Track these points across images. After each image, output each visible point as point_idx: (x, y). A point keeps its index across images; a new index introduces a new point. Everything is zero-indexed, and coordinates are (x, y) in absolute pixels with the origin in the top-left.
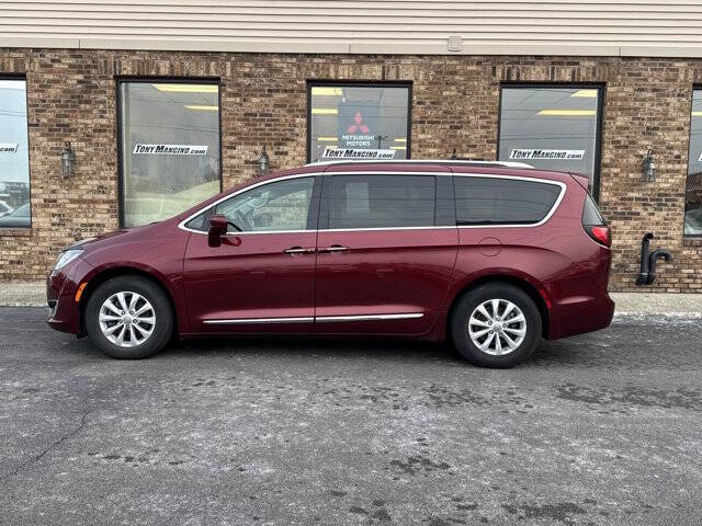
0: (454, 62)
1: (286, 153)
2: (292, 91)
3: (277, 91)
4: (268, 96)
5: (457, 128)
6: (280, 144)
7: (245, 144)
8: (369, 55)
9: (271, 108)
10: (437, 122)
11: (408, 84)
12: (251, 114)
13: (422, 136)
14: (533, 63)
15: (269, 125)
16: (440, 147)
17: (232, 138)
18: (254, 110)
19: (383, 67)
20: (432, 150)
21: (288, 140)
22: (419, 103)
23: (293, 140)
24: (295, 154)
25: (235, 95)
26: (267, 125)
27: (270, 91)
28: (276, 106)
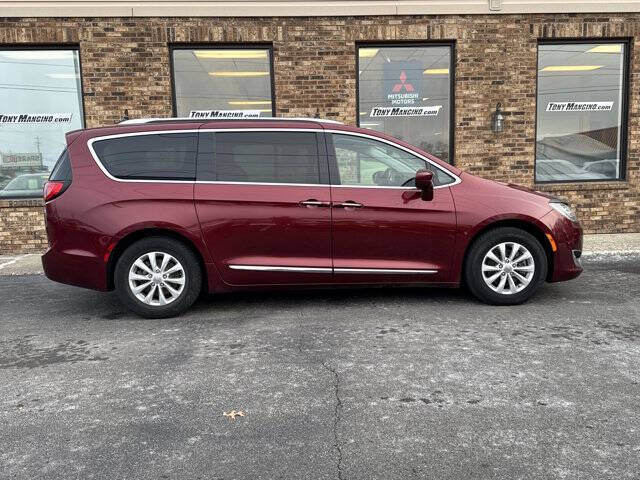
0: (495, 21)
1: (337, 114)
2: (342, 53)
3: (328, 53)
4: (319, 59)
5: (499, 83)
6: (331, 105)
7: (299, 106)
8: (415, 16)
9: (322, 70)
10: (478, 79)
11: (452, 43)
12: (303, 77)
13: (466, 92)
14: (567, 20)
15: (321, 87)
16: (484, 101)
17: (285, 102)
18: (306, 73)
19: (429, 27)
20: (476, 106)
21: (338, 101)
22: (463, 60)
23: (343, 101)
24: (346, 114)
25: (287, 59)
26: (318, 87)
27: (320, 53)
28: (326, 68)
